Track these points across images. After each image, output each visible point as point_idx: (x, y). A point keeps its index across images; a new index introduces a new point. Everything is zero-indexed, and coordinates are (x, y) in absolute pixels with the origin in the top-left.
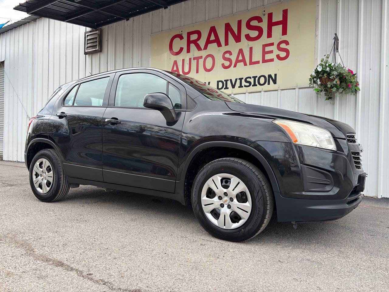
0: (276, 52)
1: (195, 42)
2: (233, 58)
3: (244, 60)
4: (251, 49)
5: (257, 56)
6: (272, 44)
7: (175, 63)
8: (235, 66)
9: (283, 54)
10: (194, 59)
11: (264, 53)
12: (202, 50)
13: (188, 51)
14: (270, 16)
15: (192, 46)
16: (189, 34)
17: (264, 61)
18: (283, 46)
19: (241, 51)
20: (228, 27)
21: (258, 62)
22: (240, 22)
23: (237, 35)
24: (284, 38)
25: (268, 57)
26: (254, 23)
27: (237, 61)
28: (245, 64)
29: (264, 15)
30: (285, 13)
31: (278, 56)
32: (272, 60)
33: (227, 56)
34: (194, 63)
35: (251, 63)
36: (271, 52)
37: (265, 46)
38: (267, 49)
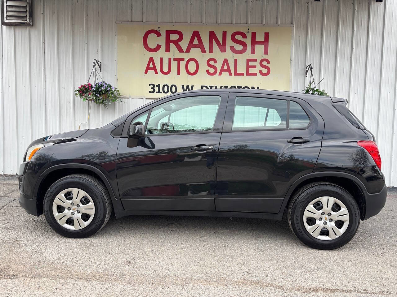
0: (259, 68)
1: (176, 42)
2: (219, 66)
3: (229, 70)
4: (236, 61)
5: (242, 68)
6: (255, 60)
7: (151, 60)
8: (220, 74)
9: (265, 71)
10: (175, 59)
11: (248, 67)
12: (183, 52)
13: (168, 50)
14: (254, 35)
15: (172, 46)
16: (168, 33)
17: (248, 74)
18: (265, 63)
19: (226, 61)
20: (212, 36)
21: (242, 74)
22: (225, 34)
23: (222, 45)
24: (266, 57)
25: (251, 71)
26: (239, 37)
27: (222, 70)
28: (230, 74)
29: (248, 32)
30: (267, 35)
31: (261, 72)
32: (255, 74)
33: (212, 63)
34: (174, 64)
35: (236, 74)
36: (255, 67)
37: (248, 61)
38: (251, 64)
